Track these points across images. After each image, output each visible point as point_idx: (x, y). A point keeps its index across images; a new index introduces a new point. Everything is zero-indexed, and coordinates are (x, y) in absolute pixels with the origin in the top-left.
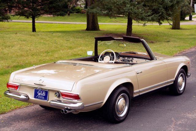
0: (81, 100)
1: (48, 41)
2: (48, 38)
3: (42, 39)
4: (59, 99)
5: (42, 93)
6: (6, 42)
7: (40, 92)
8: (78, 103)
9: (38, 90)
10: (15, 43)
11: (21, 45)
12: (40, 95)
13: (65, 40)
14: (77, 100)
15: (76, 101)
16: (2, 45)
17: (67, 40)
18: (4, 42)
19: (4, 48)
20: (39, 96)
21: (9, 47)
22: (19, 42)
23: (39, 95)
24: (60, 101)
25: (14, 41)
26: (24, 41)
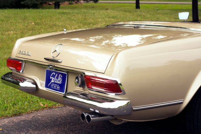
0: (124, 93)
1: (148, 18)
2: (149, 15)
3: (140, 16)
4: (83, 92)
5: (57, 78)
6: (87, 19)
7: (54, 76)
8: (117, 102)
9: (51, 72)
10: (100, 20)
11: (107, 22)
12: (54, 83)
13: (173, 18)
14: (114, 94)
15: (112, 95)
16: (81, 22)
17: (175, 18)
18: (84, 19)
19: (81, 25)
20: (52, 83)
21: (90, 24)
22: (105, 19)
23: (52, 81)
24: (85, 96)
25: (99, 18)
26: (113, 17)
